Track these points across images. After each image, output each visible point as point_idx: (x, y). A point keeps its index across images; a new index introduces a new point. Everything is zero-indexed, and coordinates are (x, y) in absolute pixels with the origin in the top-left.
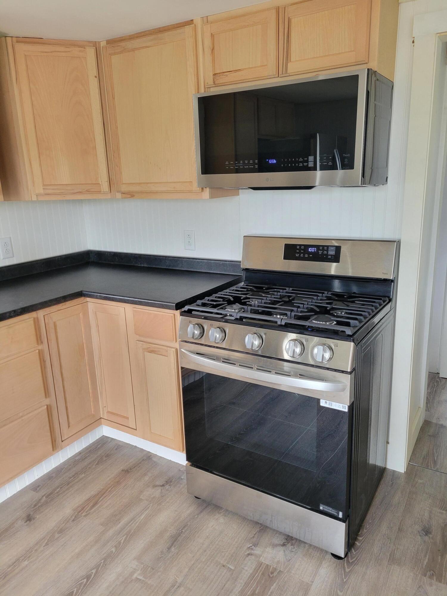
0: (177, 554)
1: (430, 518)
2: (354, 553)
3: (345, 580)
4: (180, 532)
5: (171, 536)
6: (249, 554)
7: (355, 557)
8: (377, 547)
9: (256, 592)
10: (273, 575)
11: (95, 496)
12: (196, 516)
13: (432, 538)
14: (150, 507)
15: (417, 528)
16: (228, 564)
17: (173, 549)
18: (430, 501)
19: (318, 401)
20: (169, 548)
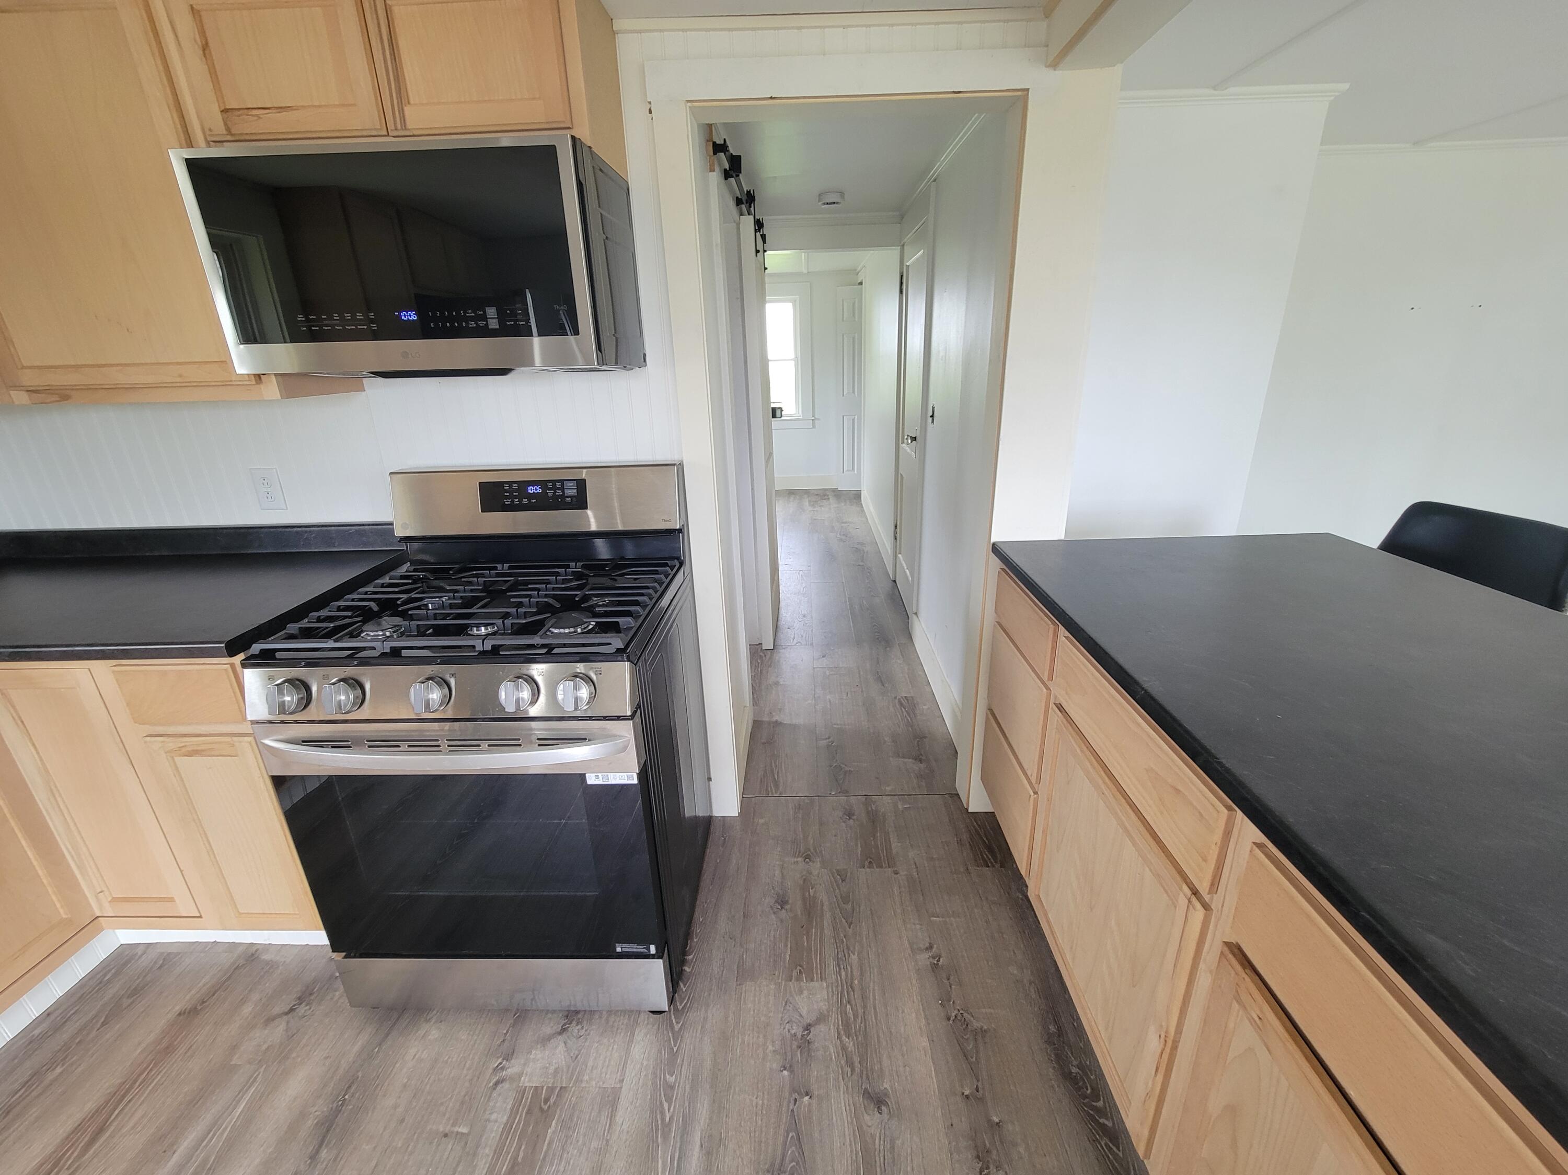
0: (335, 1160)
1: (783, 877)
2: (684, 989)
3: (675, 1049)
4: (340, 1103)
5: (317, 1124)
6: (496, 1084)
7: (686, 997)
8: (717, 962)
9: (520, 1159)
10: (549, 1103)
11: (98, 1111)
12: (377, 1049)
13: (791, 910)
14: (260, 1075)
15: (769, 901)
16: (454, 1125)
17: (324, 1153)
18: (779, 849)
19: (583, 777)
20: (314, 1157)
